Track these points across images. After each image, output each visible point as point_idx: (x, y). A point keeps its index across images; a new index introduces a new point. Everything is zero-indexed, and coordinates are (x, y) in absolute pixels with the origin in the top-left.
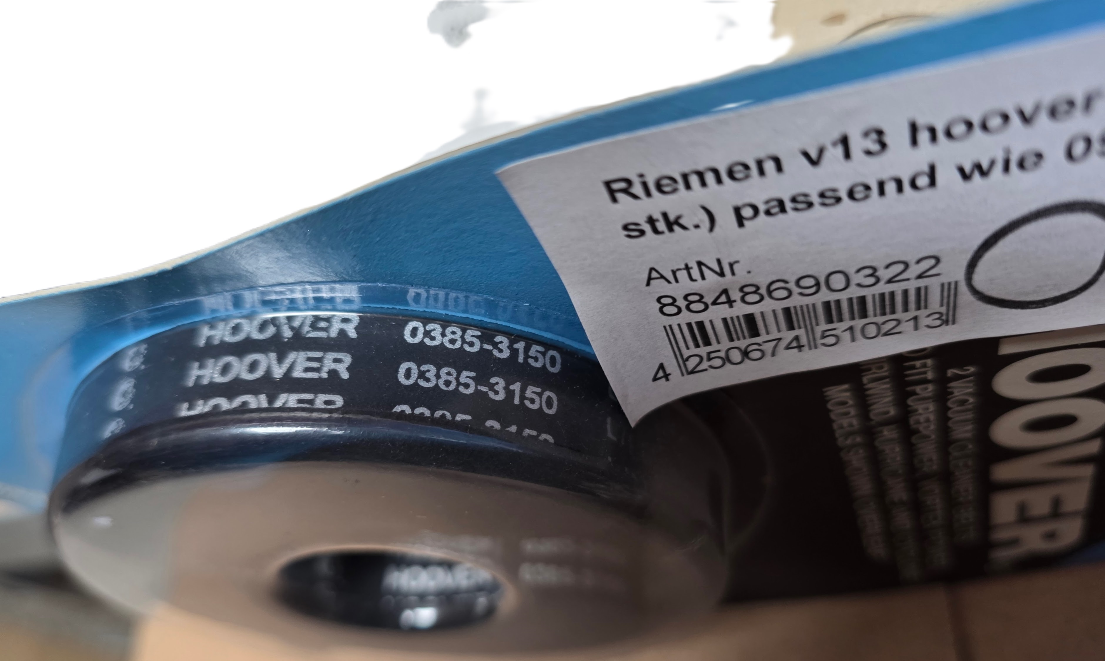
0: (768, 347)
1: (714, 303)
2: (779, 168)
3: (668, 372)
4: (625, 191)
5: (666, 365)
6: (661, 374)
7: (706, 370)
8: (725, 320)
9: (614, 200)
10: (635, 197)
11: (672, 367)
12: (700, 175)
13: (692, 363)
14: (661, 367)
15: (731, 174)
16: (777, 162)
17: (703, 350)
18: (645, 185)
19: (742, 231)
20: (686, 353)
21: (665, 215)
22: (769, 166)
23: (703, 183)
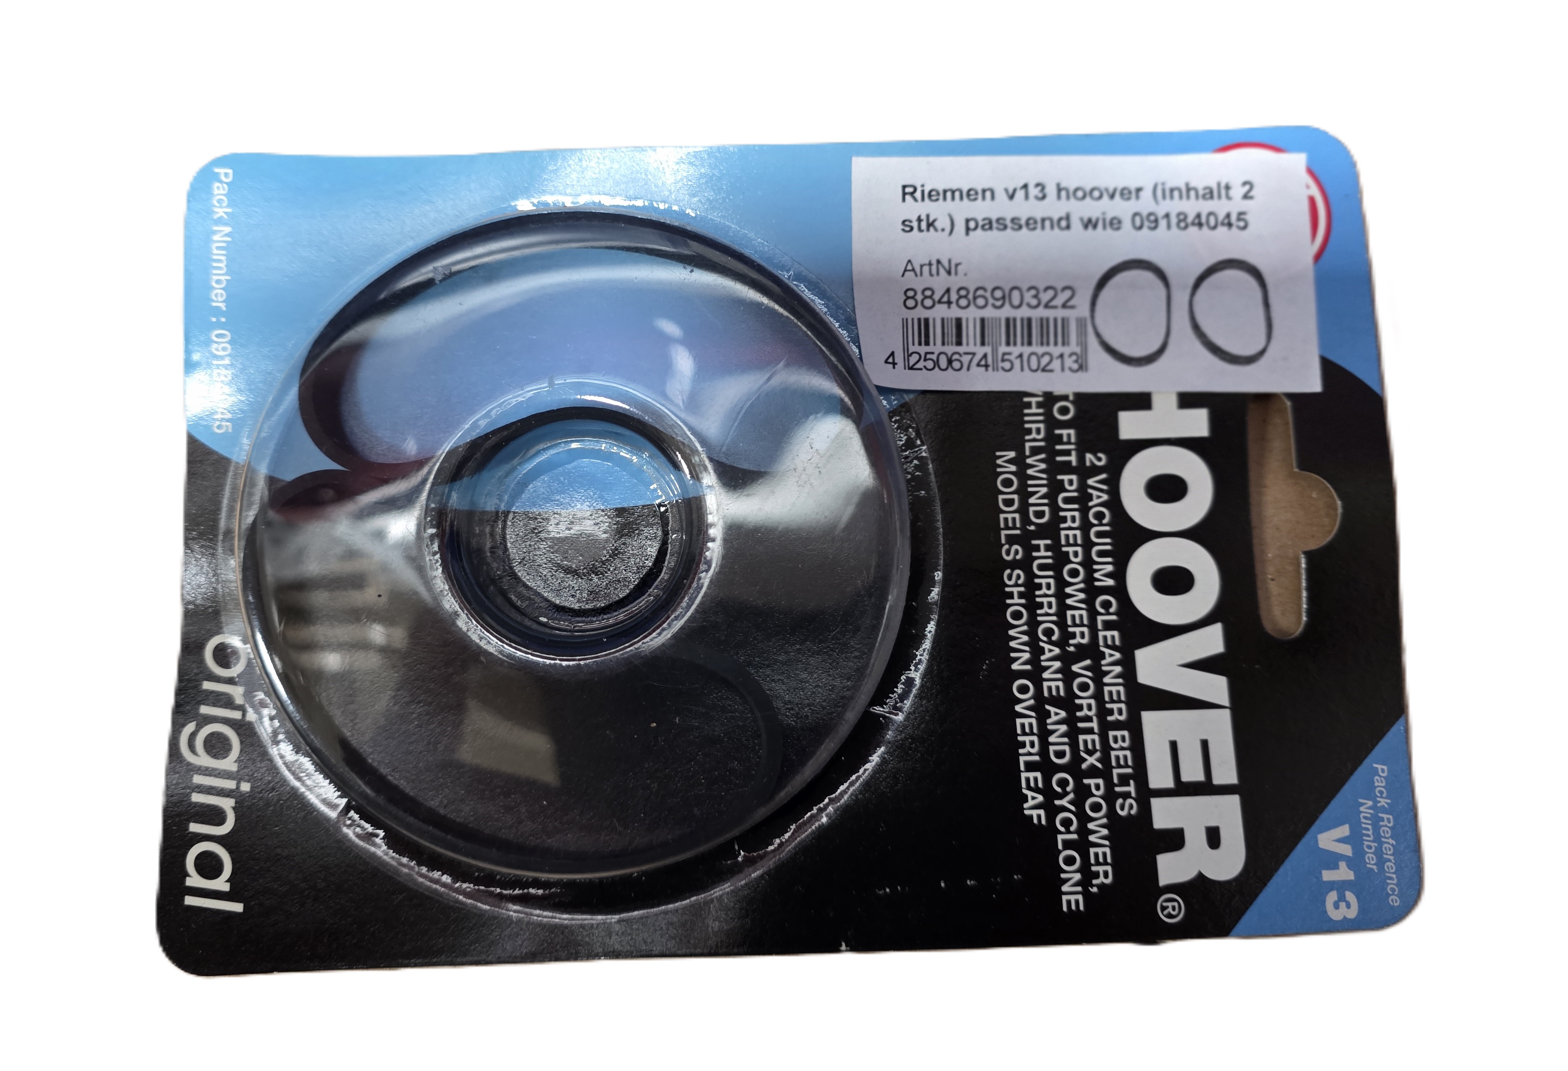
0: (966, 359)
1: (940, 302)
2: (993, 197)
3: (896, 361)
4: (912, 194)
5: (896, 355)
6: (891, 360)
7: (921, 369)
8: (943, 320)
9: (904, 200)
10: (916, 200)
11: (899, 358)
12: (953, 192)
13: (914, 359)
14: (892, 354)
15: (968, 195)
16: (993, 192)
17: (923, 349)
18: (923, 192)
19: (967, 238)
20: (912, 349)
21: (928, 216)
22: (988, 194)
23: (953, 198)
